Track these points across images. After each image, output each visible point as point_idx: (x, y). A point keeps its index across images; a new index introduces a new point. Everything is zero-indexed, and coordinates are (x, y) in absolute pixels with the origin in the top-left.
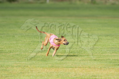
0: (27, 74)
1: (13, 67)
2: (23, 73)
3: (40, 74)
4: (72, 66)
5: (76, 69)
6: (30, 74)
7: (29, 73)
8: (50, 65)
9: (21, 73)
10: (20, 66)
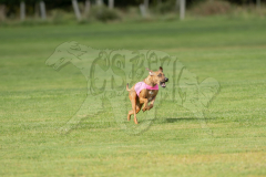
0: (145, 170)
1: (115, 156)
2: (138, 168)
3: (173, 168)
4: (239, 149)
5: (247, 155)
6: (151, 169)
7: (148, 167)
8: (193, 149)
9: (133, 167)
10: (129, 154)
